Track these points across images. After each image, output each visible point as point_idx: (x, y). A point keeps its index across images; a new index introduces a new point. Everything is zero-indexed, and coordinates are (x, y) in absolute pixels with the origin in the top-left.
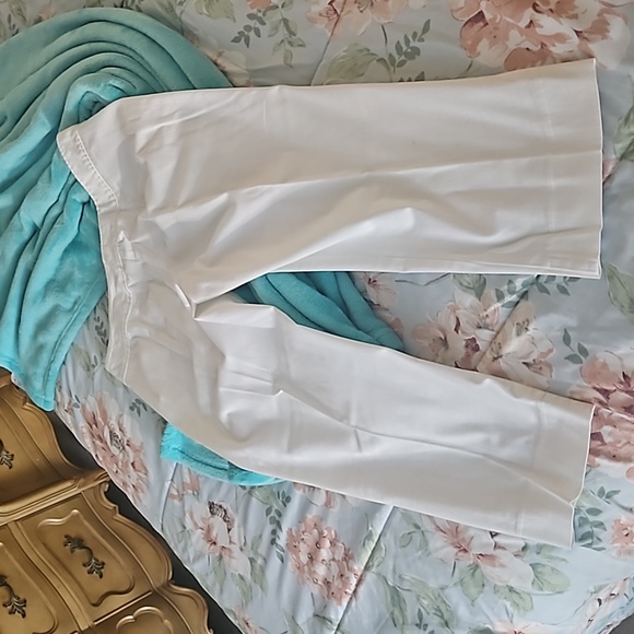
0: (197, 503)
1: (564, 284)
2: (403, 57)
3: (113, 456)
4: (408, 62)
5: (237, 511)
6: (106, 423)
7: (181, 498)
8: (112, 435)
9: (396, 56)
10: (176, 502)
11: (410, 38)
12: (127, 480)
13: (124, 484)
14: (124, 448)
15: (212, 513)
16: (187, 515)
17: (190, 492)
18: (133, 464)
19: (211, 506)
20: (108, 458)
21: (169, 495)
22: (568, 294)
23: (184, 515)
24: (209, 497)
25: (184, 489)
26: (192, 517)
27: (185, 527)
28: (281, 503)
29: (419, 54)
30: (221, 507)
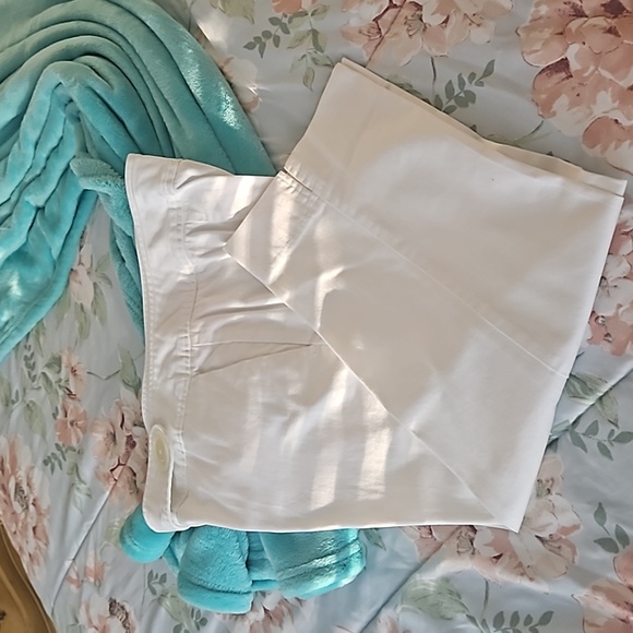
0: (96, 595)
1: (606, 443)
2: (452, 103)
3: (14, 513)
4: (458, 109)
5: (140, 618)
6: (14, 472)
7: (80, 584)
8: (18, 488)
9: (444, 100)
10: (73, 588)
11: (466, 79)
12: (24, 545)
13: (21, 549)
14: (27, 508)
15: (112, 613)
16: (83, 607)
17: (92, 580)
18: (34, 529)
19: (112, 603)
20: (9, 514)
21: (67, 577)
22: (610, 457)
23: (80, 606)
24: (112, 591)
25: (85, 575)
26: (87, 611)
27: (77, 621)
28: (193, 624)
29: (474, 102)
30: (123, 608)
